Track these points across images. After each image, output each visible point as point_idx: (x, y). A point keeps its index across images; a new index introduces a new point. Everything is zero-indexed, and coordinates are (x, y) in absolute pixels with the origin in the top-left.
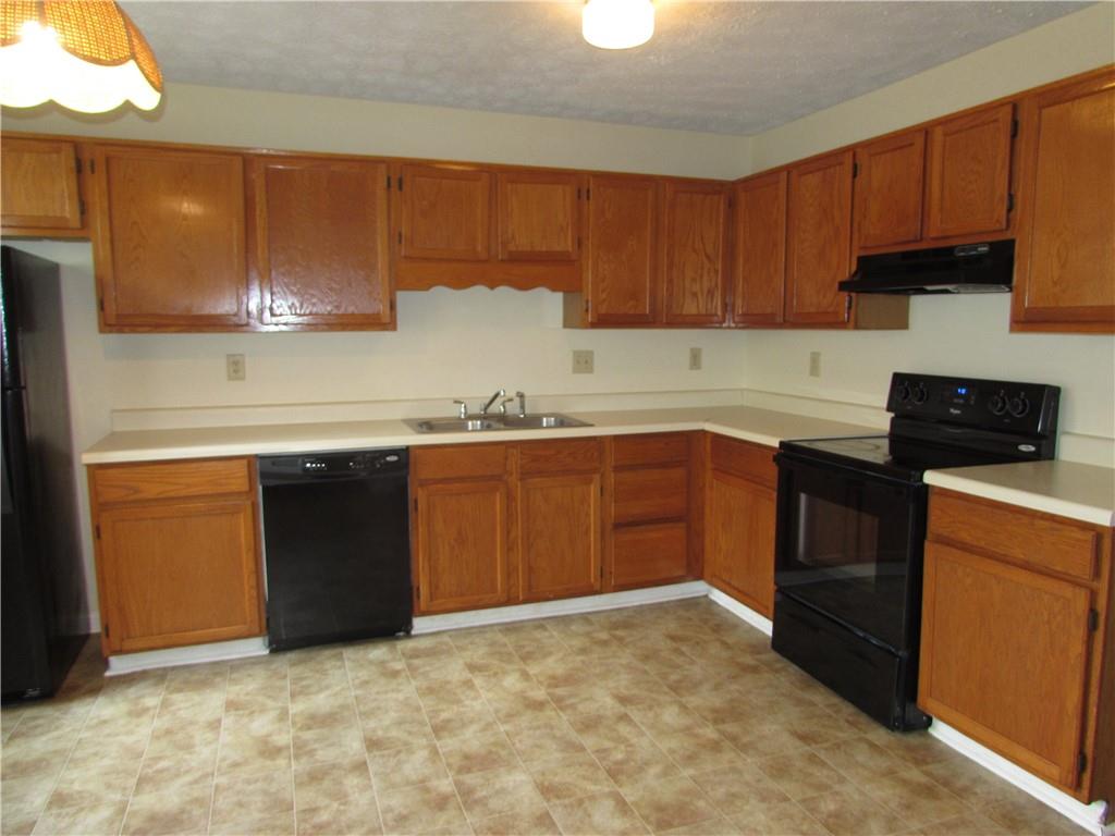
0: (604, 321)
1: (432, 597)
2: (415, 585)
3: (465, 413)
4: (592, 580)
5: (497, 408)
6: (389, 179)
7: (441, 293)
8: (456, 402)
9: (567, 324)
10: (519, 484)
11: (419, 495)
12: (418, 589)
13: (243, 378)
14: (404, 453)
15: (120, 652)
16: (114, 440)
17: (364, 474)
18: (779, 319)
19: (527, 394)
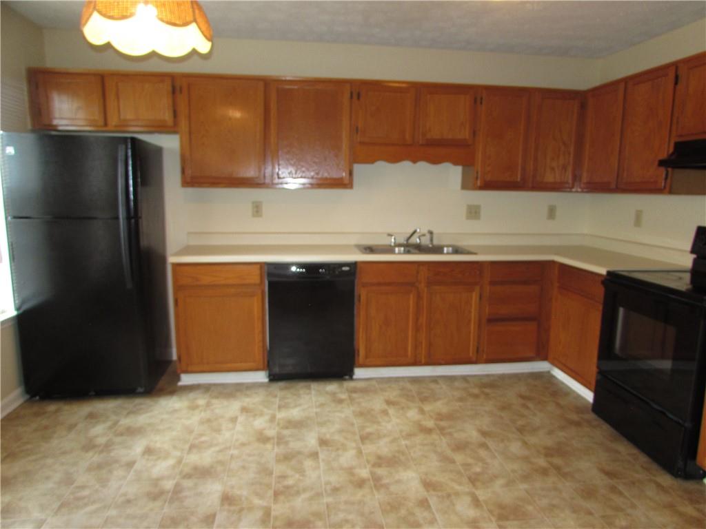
0: (488, 186)
1: (367, 357)
2: (356, 349)
3: (395, 243)
4: (471, 354)
5: (416, 240)
6: (351, 93)
7: (381, 165)
8: (389, 235)
9: (465, 186)
10: (426, 289)
11: (362, 293)
12: (358, 351)
13: (261, 216)
14: (354, 265)
15: (186, 372)
16: (188, 250)
17: (328, 277)
18: (613, 186)
19: (435, 231)
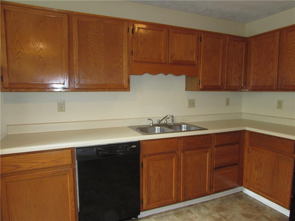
0: (206, 88)
1: (148, 203)
2: (141, 198)
3: (152, 123)
4: (207, 190)
5: (164, 122)
6: (128, 29)
7: (147, 76)
8: (149, 119)
9: (187, 89)
10: (182, 154)
11: (144, 161)
12: (143, 200)
13: (64, 111)
14: (138, 143)
18: (275, 88)
